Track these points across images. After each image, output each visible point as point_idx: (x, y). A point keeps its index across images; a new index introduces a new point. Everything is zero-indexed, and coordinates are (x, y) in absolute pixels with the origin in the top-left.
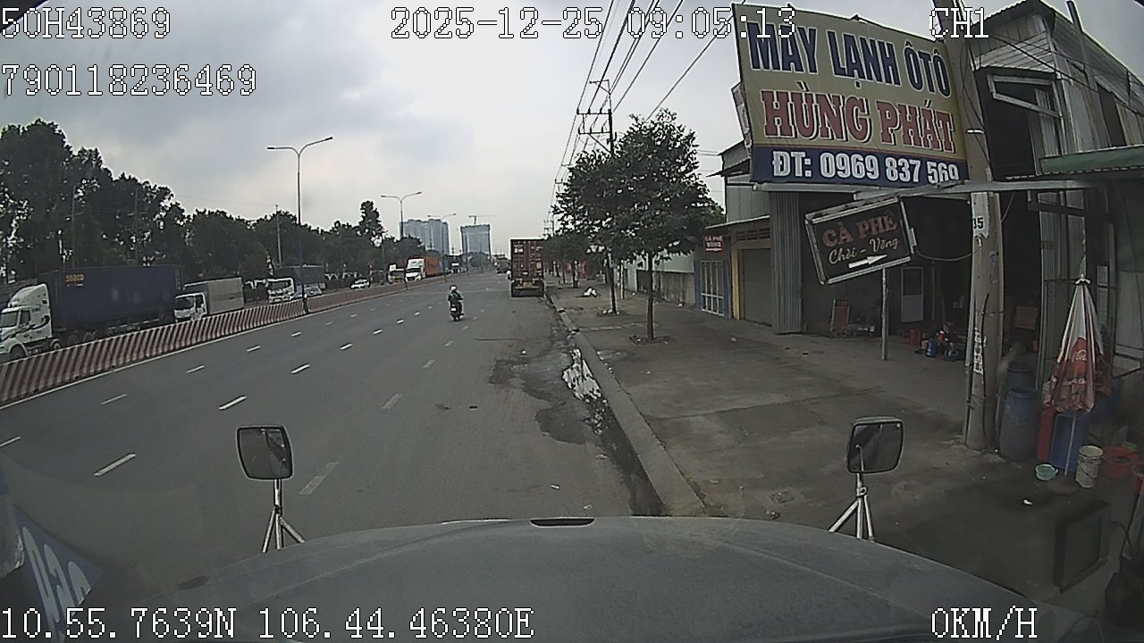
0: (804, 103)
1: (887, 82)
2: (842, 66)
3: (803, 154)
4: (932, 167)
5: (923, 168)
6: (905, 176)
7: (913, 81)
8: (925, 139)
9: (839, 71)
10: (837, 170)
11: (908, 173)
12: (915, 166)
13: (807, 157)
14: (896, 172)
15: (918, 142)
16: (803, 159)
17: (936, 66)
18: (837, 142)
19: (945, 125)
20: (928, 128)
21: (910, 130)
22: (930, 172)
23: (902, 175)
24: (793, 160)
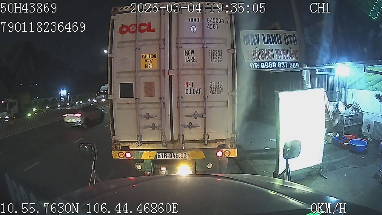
0: (256, 52)
1: (278, 44)
2: (266, 42)
3: (257, 64)
4: (291, 64)
5: (288, 64)
6: (283, 66)
7: (286, 43)
8: (289, 57)
9: (265, 43)
10: (265, 66)
11: (284, 66)
12: (286, 64)
13: (258, 64)
14: (281, 66)
15: (287, 58)
16: (257, 65)
17: (293, 38)
18: (265, 60)
19: (295, 53)
20: (290, 54)
21: (285, 55)
22: (290, 65)
23: (282, 66)
24: (254, 65)
